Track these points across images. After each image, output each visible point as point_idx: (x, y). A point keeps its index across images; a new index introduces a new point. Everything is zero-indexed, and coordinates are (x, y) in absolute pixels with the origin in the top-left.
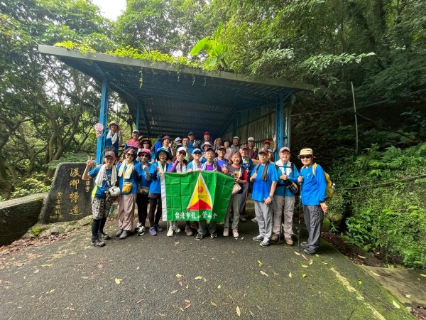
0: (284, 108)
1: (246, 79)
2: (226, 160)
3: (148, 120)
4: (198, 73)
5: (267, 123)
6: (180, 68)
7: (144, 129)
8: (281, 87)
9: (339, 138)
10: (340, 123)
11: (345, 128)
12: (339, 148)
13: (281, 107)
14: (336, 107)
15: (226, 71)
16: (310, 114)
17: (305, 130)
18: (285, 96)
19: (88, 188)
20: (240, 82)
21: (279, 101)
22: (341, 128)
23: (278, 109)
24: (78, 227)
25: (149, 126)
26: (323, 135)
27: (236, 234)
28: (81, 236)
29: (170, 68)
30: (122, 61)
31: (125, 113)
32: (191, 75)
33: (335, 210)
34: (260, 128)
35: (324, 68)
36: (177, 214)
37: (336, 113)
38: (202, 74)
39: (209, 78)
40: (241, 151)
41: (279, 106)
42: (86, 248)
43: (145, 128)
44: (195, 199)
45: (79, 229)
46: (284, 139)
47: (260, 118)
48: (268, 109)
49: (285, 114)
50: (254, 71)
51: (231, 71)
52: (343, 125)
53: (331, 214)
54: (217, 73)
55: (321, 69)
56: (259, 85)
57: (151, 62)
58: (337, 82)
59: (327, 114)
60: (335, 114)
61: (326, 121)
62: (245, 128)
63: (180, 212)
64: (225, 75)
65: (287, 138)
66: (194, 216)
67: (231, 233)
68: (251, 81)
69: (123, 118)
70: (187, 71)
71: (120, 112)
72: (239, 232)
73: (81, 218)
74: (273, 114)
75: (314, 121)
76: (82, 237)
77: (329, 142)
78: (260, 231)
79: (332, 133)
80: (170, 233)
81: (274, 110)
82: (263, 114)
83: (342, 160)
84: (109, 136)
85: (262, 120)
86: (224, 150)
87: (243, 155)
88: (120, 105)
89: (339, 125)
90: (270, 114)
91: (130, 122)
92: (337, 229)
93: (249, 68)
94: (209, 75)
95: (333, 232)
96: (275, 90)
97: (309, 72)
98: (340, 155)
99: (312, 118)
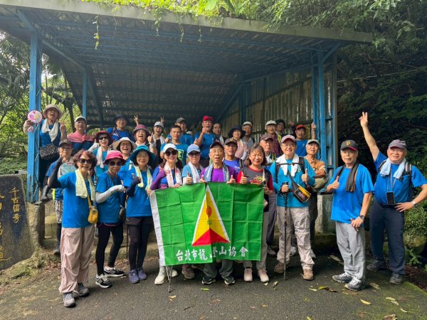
0: (325, 72)
1: (265, 28)
2: (238, 159)
3: (99, 100)
4: (187, 21)
5: (296, 97)
6: (159, 15)
7: (94, 115)
8: (319, 39)
9: (411, 116)
10: (411, 91)
11: (419, 98)
12: (412, 132)
13: (320, 71)
14: (402, 67)
15: (233, 16)
16: (361, 79)
17: (355, 105)
18: (326, 53)
19: (16, 217)
20: (255, 33)
21: (316, 61)
22: (412, 99)
23: (316, 74)
24: (6, 280)
25: (101, 108)
26: (383, 111)
27: (264, 278)
28: (14, 295)
29: (143, 16)
30: (64, 6)
31: (59, 89)
32: (177, 24)
33: (414, 230)
34: (285, 105)
35: (391, 7)
36: (179, 253)
37: (403, 74)
38: (195, 24)
39: (206, 29)
40: (263, 143)
41: (316, 69)
42: (25, 314)
43: (96, 112)
44: (201, 228)
45: (7, 283)
46: (327, 121)
47: (284, 90)
48: (296, 75)
49: (326, 81)
50: (278, 17)
51: (241, 17)
52: (415, 95)
53: (408, 237)
54: (218, 19)
55: (388, 8)
56: (284, 36)
57: (112, 7)
58: (411, 27)
59: (388, 78)
60: (402, 77)
61: (389, 90)
62: (259, 106)
63: (183, 250)
64: (231, 24)
65: (331, 119)
66: (204, 256)
67: (256, 277)
68: (273, 32)
69: (56, 97)
70: (170, 19)
71: (52, 89)
72: (268, 274)
73: (9, 266)
74: (305, 83)
75: (367, 89)
76: (16, 297)
77: (394, 122)
78: (345, 268)
79: (399, 109)
80: (159, 279)
81: (308, 76)
82: (288, 83)
83: (420, 151)
84: (44, 129)
85: (287, 92)
86: (234, 144)
87: (266, 150)
88: (50, 76)
89: (409, 94)
90: (301, 83)
91: (68, 104)
92: (419, 259)
93: (269, 10)
94: (207, 24)
95: (413, 265)
96: (309, 44)
97: (365, 14)
98: (414, 142)
99: (364, 85)
